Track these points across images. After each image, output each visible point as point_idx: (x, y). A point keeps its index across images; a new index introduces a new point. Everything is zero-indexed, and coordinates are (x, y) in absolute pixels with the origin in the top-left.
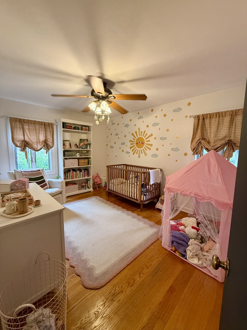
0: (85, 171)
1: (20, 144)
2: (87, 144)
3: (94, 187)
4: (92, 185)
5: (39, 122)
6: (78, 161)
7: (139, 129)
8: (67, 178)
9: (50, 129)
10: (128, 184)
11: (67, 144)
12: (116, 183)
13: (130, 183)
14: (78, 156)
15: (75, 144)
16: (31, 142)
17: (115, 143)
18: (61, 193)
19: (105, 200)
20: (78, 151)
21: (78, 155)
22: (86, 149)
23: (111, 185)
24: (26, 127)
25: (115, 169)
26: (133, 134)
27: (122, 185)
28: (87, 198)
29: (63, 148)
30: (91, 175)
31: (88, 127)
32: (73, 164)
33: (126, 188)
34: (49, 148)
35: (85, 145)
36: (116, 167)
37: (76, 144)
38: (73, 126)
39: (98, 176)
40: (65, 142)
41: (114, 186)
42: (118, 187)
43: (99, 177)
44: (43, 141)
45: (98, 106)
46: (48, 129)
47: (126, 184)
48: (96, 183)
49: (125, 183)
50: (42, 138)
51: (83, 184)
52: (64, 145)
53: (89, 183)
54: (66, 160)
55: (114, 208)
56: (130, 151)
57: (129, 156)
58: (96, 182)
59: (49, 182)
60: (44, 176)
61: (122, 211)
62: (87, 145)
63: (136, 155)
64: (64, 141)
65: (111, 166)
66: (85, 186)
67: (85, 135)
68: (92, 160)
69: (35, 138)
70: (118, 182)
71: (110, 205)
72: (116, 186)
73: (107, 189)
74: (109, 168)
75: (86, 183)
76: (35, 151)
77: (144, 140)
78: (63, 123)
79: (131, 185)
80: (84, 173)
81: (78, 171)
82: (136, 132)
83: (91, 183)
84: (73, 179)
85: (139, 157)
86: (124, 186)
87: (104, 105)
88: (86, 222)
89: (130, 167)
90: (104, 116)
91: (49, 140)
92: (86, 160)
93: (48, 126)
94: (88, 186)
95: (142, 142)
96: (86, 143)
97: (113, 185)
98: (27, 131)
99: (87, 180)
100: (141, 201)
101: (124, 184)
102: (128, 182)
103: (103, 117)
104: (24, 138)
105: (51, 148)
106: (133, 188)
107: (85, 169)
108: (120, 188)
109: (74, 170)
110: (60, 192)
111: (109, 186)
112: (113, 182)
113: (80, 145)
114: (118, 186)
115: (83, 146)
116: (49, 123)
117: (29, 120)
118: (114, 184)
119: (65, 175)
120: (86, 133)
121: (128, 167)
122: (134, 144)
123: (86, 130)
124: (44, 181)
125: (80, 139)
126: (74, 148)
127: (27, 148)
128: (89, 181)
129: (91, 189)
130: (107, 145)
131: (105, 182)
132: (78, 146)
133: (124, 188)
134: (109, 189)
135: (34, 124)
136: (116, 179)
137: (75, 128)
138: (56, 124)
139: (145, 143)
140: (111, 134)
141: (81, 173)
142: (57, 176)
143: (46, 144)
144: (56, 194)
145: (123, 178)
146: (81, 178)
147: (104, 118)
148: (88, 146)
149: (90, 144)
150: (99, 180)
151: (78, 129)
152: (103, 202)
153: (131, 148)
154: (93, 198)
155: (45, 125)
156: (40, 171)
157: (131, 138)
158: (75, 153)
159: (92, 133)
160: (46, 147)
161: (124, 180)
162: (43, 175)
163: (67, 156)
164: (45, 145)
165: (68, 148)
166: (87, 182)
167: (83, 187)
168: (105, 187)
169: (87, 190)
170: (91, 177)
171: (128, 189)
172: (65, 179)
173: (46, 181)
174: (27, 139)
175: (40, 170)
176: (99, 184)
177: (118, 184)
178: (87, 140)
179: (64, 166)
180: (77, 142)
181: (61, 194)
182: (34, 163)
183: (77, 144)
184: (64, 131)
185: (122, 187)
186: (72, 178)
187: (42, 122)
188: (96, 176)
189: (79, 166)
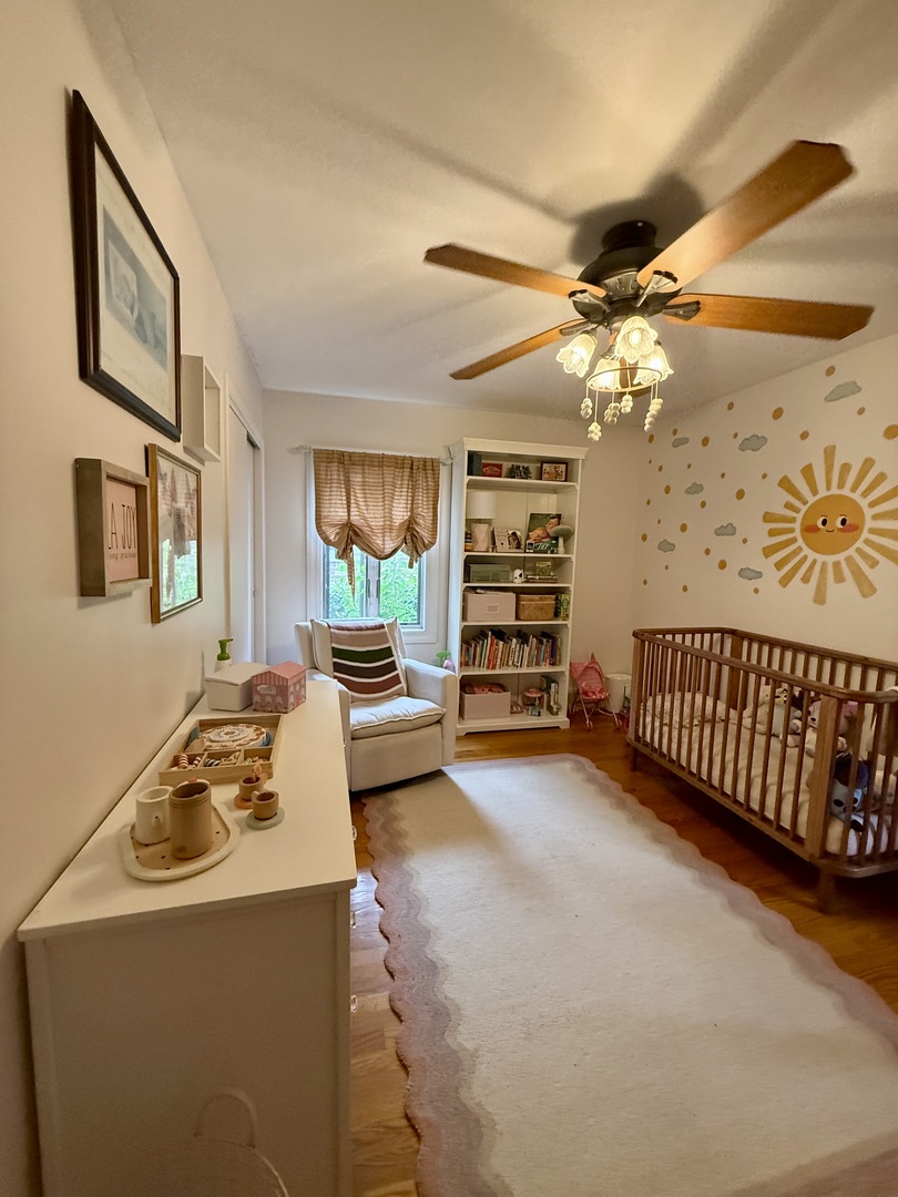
0: (541, 642)
1: (337, 534)
2: (556, 532)
3: (576, 709)
4: (564, 703)
5: (396, 457)
6: (518, 600)
7: (830, 453)
8: (471, 663)
9: (427, 482)
10: (746, 734)
11: (481, 533)
12: (676, 718)
13: (753, 730)
14: (518, 583)
15: (510, 532)
16: (366, 529)
17: (684, 528)
18: (438, 722)
19: (615, 787)
20: (521, 563)
21: (518, 580)
22: (552, 552)
23: (649, 719)
24: (356, 478)
25: (675, 651)
26: (786, 484)
27: (707, 732)
28: (537, 758)
29: (466, 551)
30: (563, 659)
31: (567, 464)
32: (497, 610)
33: (730, 755)
34: (419, 550)
35: (548, 536)
36: (669, 637)
37: (514, 534)
38: (507, 465)
39: (593, 667)
40: (474, 525)
41: (666, 729)
42: (685, 740)
43: (601, 676)
44: (401, 525)
45: (603, 356)
46: (421, 483)
47: (733, 729)
48: (582, 697)
49: (727, 720)
50: (400, 514)
51: (534, 694)
52: (469, 537)
53: (553, 690)
54: (472, 596)
55: (657, 839)
56: (766, 566)
57: (756, 591)
58: (586, 693)
59: (409, 672)
60: (393, 648)
61: (697, 873)
62: (556, 539)
63: (801, 591)
64: (470, 523)
65: (655, 632)
66: (537, 702)
67: (554, 497)
68: (573, 600)
69: (379, 513)
70: (687, 710)
71: (635, 819)
72: (675, 734)
73: (631, 735)
74: (643, 642)
75: (541, 690)
76: (377, 557)
77: (858, 508)
78: (472, 456)
79: (760, 740)
80: (538, 649)
81: (514, 640)
82: (807, 472)
83: (562, 693)
84: (494, 668)
85: (820, 598)
86: (718, 739)
87: (635, 338)
88: (519, 877)
89: (755, 646)
90: (630, 397)
91: (421, 522)
92: (550, 600)
93: (420, 472)
94: (549, 701)
95: (844, 522)
96: (552, 528)
97: (657, 724)
98: (358, 492)
99: (549, 679)
100: (826, 854)
101: (719, 727)
102: (747, 722)
103: (627, 404)
104: (349, 515)
105: (427, 547)
106: (774, 763)
107: (545, 635)
108: (696, 746)
109: (499, 633)
110: (437, 718)
111: (637, 724)
112: (658, 710)
113: (528, 537)
114: (685, 732)
115: (539, 540)
116: (425, 461)
117: (366, 455)
118: (666, 721)
119: (468, 650)
120: (555, 490)
121: (745, 644)
122: (792, 530)
123: (556, 477)
124: (392, 667)
125: (533, 516)
126: (505, 550)
127: (354, 547)
128: (553, 682)
129: (562, 720)
130: (644, 538)
131: (626, 698)
132: (523, 542)
133: (717, 748)
134: (638, 738)
135: (379, 466)
136: (678, 695)
137: (512, 473)
138: (449, 462)
139: (869, 523)
140: (667, 490)
141: (527, 649)
142: (439, 649)
143: (413, 535)
144: (421, 722)
145: (717, 698)
146: (525, 670)
147: (631, 404)
148: (561, 541)
149: (568, 535)
150: (597, 686)
151: (526, 474)
152: (604, 790)
153: (768, 552)
154: (563, 760)
155: (412, 468)
156: (382, 630)
157: (777, 501)
158: (508, 568)
159: (578, 488)
160: (410, 544)
161: (721, 707)
162: (391, 644)
163: (478, 581)
164: (408, 537)
165: (482, 548)
166: (549, 687)
167: (529, 704)
168: (623, 717)
169: (546, 720)
170: (564, 668)
171: (743, 763)
172: (464, 664)
173: (398, 666)
174: (355, 519)
175: (382, 627)
176: (598, 702)
177: (686, 722)
178: (559, 516)
179: (464, 618)
180: (519, 524)
181: (437, 728)
182: (373, 599)
183: (518, 533)
184: (471, 485)
185: (706, 741)
186: (489, 663)
187: (404, 458)
188: (587, 668)
189: (517, 618)
